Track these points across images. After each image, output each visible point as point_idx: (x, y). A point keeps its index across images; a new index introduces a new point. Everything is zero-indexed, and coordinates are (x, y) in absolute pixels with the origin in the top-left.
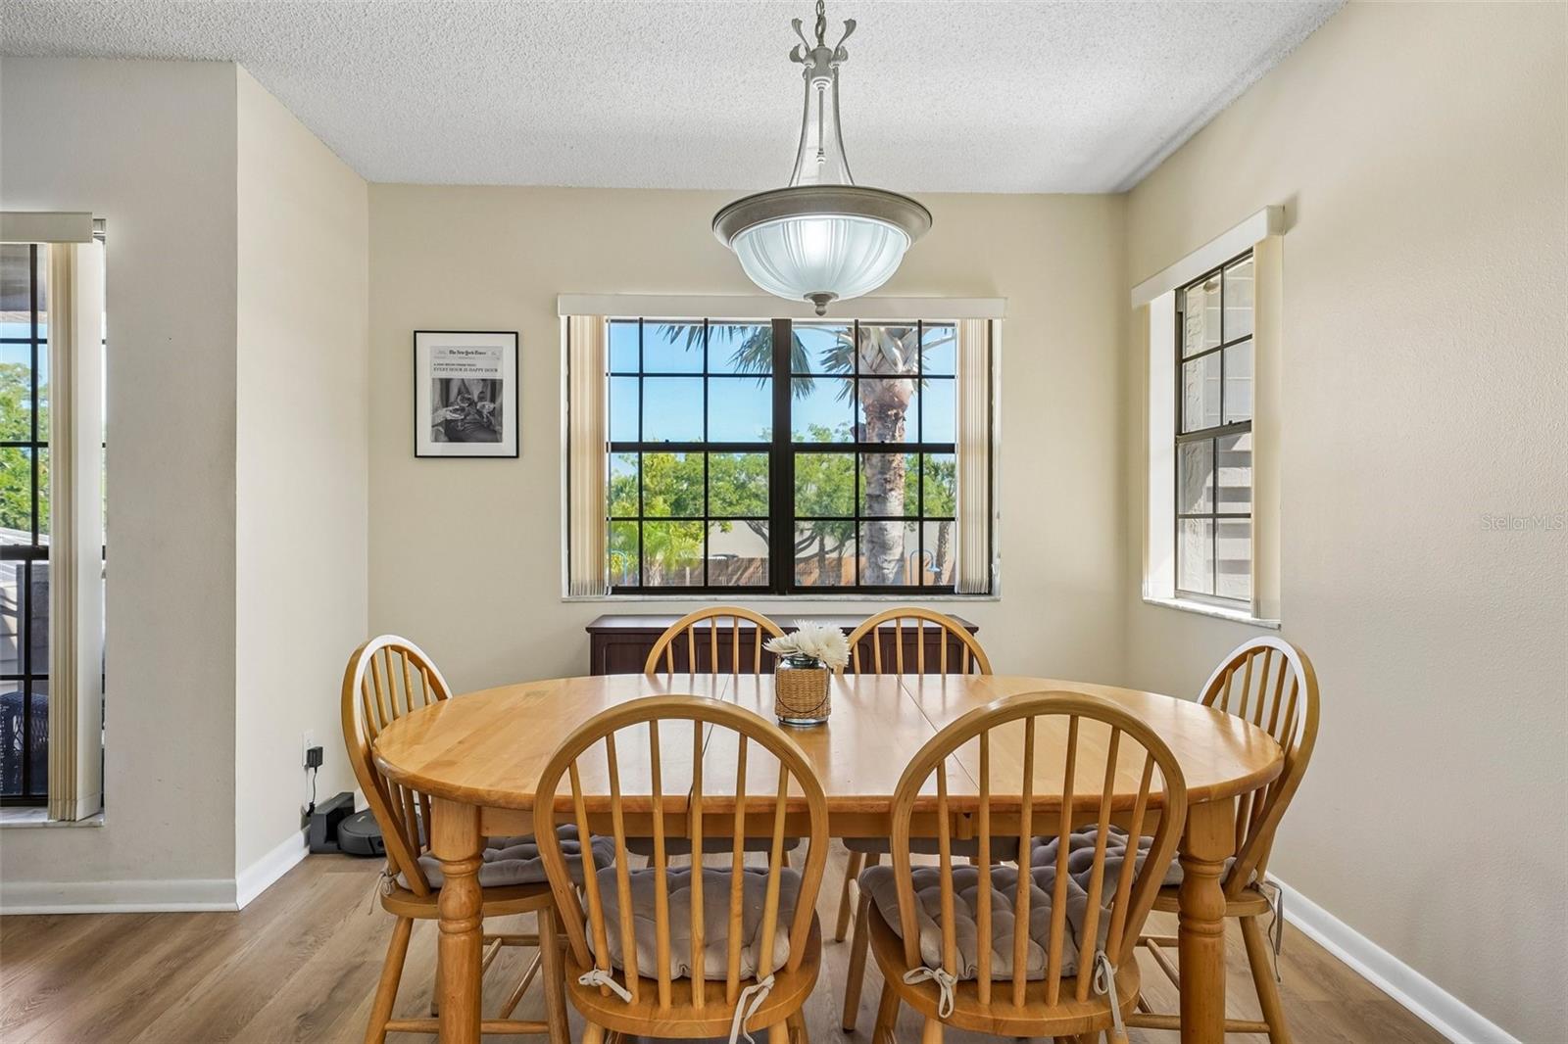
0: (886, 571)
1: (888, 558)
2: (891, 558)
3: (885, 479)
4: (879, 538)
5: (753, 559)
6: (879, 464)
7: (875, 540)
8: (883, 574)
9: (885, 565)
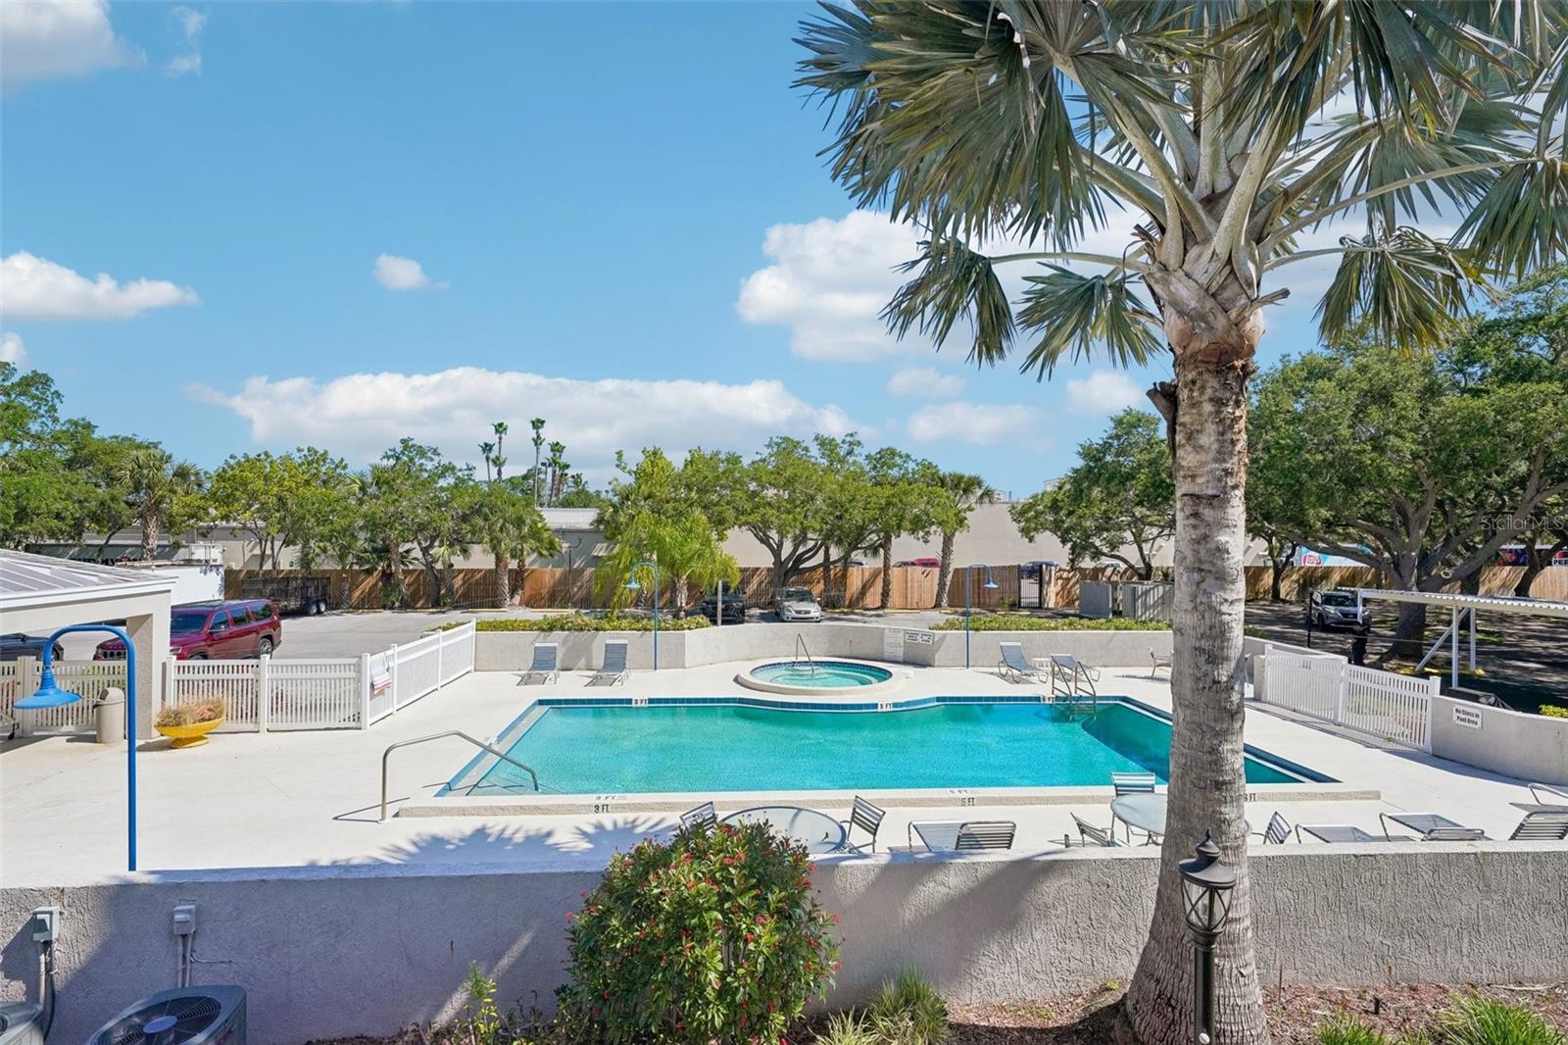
0: (1226, 618)
1: (1230, 596)
2: (1234, 596)
3: (1225, 470)
4: (1214, 565)
5: (758, 569)
6: (1215, 446)
7: (1206, 567)
8: (1222, 623)
9: (1225, 608)
